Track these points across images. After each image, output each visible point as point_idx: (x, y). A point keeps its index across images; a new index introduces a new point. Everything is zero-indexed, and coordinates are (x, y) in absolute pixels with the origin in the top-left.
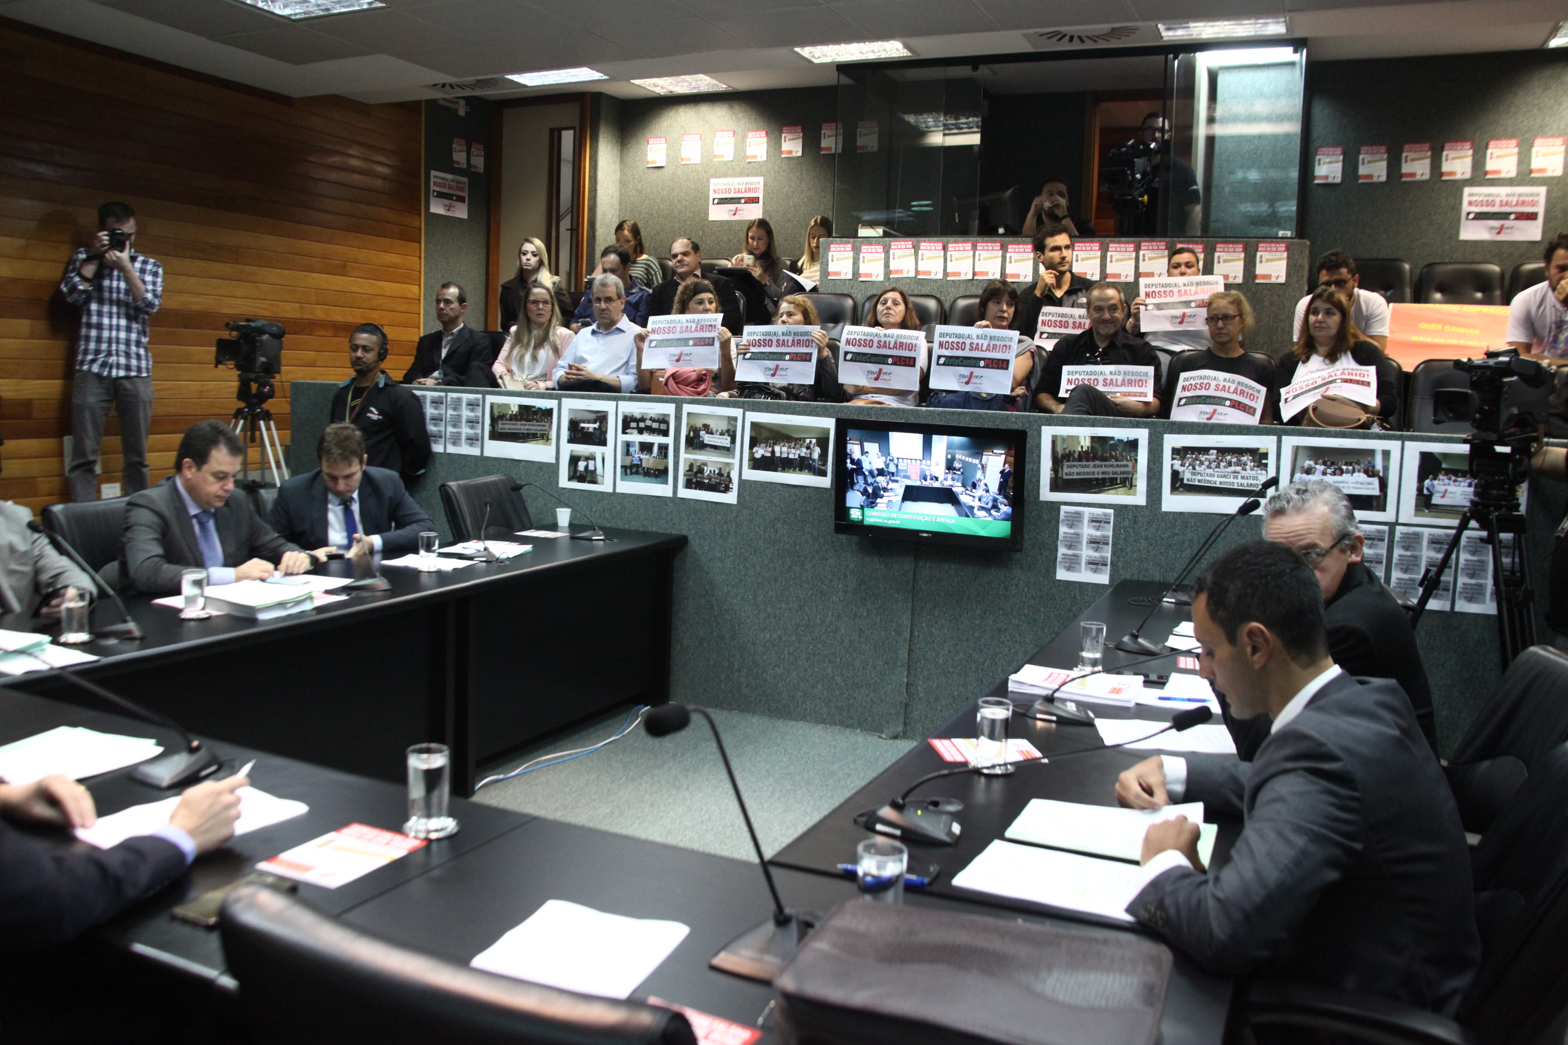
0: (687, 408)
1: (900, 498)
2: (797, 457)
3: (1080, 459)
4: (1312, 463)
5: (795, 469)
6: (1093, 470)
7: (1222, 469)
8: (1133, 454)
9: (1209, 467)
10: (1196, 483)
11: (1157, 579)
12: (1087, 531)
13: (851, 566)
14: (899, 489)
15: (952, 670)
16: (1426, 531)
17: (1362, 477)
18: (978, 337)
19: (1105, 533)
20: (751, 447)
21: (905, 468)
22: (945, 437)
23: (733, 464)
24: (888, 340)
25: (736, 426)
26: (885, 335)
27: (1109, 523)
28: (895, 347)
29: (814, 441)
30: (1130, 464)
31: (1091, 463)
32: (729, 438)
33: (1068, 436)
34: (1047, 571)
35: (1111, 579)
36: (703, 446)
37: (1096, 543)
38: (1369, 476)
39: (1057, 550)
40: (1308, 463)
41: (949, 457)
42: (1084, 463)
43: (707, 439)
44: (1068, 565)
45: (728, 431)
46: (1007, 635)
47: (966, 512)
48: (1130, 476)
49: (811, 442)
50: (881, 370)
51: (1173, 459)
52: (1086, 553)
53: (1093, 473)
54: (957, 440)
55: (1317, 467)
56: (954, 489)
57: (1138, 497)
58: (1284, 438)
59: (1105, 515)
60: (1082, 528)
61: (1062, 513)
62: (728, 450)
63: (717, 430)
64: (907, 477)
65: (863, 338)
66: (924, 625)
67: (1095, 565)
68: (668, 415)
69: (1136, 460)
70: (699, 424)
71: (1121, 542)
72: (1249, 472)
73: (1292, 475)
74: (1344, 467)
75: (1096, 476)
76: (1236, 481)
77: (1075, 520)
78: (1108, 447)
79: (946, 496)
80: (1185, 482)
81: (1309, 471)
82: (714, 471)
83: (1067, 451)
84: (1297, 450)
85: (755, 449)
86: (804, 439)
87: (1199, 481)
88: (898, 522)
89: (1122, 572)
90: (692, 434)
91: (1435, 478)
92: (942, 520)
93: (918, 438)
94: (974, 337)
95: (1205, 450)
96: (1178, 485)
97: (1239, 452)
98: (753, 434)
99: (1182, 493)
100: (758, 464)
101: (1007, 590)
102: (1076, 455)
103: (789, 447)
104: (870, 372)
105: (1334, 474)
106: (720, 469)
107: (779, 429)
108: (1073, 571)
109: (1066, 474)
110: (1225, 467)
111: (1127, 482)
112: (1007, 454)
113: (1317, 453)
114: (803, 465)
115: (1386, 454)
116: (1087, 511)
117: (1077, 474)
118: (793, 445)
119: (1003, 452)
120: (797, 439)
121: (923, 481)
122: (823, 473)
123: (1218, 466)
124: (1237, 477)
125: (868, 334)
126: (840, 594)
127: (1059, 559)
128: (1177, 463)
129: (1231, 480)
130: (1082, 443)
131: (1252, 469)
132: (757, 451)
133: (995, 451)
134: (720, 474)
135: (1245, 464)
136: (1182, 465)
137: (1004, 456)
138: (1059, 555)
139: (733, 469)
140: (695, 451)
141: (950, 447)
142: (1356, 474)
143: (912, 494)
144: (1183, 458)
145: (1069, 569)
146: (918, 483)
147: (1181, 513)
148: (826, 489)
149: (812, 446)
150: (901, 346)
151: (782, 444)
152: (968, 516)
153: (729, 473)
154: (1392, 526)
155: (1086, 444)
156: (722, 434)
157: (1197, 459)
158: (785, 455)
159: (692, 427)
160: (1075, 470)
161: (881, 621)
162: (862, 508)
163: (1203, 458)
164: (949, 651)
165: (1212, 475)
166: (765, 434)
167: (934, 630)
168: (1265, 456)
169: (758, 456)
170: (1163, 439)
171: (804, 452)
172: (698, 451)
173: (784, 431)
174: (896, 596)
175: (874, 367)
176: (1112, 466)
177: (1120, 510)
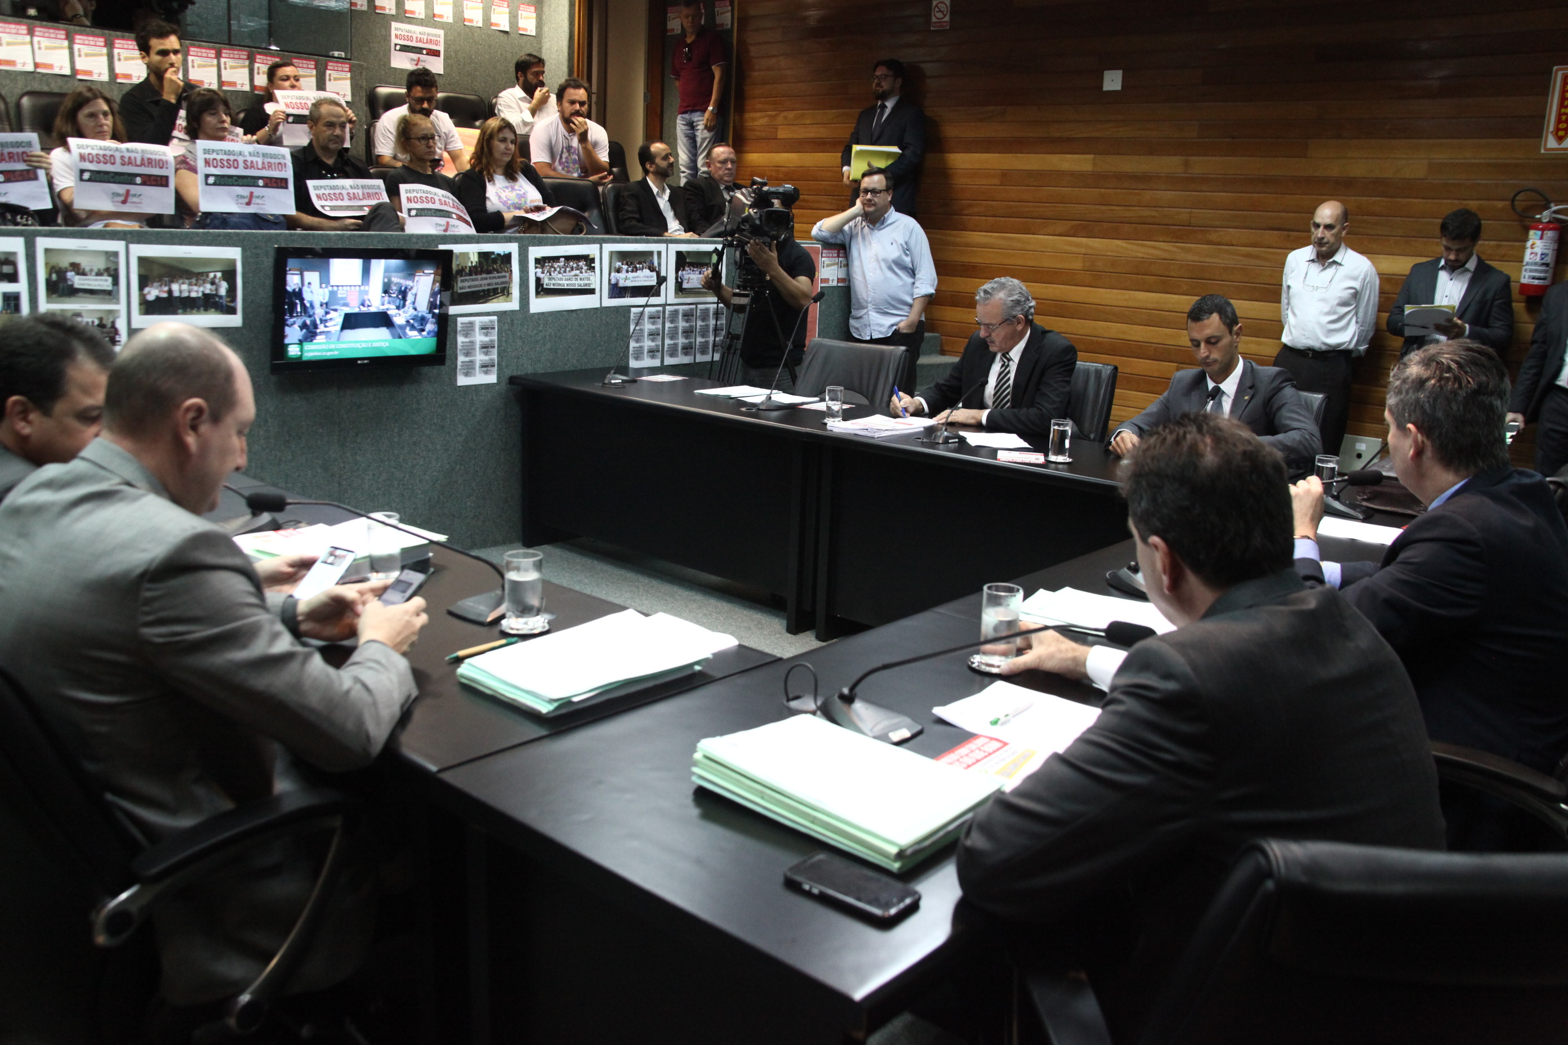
0: (42, 243)
1: (339, 328)
2: (200, 295)
3: (470, 274)
4: (620, 264)
5: (198, 309)
6: (481, 282)
7: (568, 274)
8: (508, 266)
9: (560, 273)
10: (552, 287)
11: (529, 372)
12: (479, 338)
13: (271, 409)
14: (337, 319)
15: (377, 492)
16: (681, 308)
17: (647, 272)
18: (250, 154)
19: (492, 338)
20: (141, 287)
21: (344, 296)
22: (383, 261)
23: (117, 311)
24: (132, 155)
25: (117, 263)
26: (128, 150)
27: (494, 328)
28: (142, 164)
29: (219, 275)
30: (507, 274)
31: (479, 277)
32: (110, 279)
33: (460, 253)
34: (450, 379)
35: (499, 378)
36: (72, 292)
37: (486, 347)
38: (651, 271)
39: (456, 359)
40: (618, 264)
41: (386, 280)
42: (474, 277)
43: (78, 282)
44: (465, 371)
45: (107, 270)
46: (422, 446)
47: (398, 332)
48: (506, 285)
49: (215, 276)
50: (128, 191)
51: (536, 268)
52: (480, 358)
53: (481, 286)
54: (394, 263)
55: (623, 266)
56: (389, 312)
57: (513, 304)
58: (604, 245)
59: (491, 321)
60: (475, 336)
61: (459, 325)
62: (109, 295)
63: (91, 270)
64: (346, 305)
65: (101, 152)
66: (348, 454)
67: (486, 367)
68: (14, 254)
69: (511, 271)
70: (64, 262)
71: (504, 344)
72: (585, 275)
73: (610, 275)
74: (638, 266)
75: (483, 288)
76: (576, 282)
77: (469, 328)
78: (490, 261)
79: (382, 320)
80: (545, 286)
81: (618, 271)
82: (93, 322)
83: (460, 268)
84: (612, 253)
85: (146, 290)
86: (207, 274)
87: (554, 285)
88: (336, 353)
89: (505, 370)
90: (54, 277)
91: (683, 270)
92: (375, 345)
93: (357, 263)
94: (247, 154)
95: (556, 259)
96: (542, 290)
97: (577, 258)
98: (143, 272)
99: (543, 296)
100: (150, 308)
101: (418, 404)
102: (467, 270)
103: (190, 284)
104: (116, 194)
105: (632, 271)
106: (101, 319)
107: (175, 263)
108: (470, 376)
109: (460, 288)
110: (570, 272)
111: (504, 291)
112: (435, 274)
113: (623, 256)
114: (208, 303)
115: (659, 253)
116: (478, 320)
117: (469, 287)
118: (194, 281)
119: (432, 271)
120: (199, 273)
121: (362, 307)
122: (232, 311)
123: (565, 272)
124: (576, 279)
125: (109, 149)
126: (262, 442)
127: (459, 367)
128: (539, 270)
129: (574, 282)
130: (472, 259)
131: (586, 272)
132: (149, 293)
133: (426, 271)
134: (101, 325)
135: (582, 268)
136: (543, 273)
137: (433, 276)
138: (459, 363)
139: (118, 317)
140: (62, 299)
141: (387, 270)
142: (644, 270)
143: (351, 322)
144: (543, 267)
145: (467, 374)
146: (356, 310)
147: (543, 313)
148: (237, 328)
149: (217, 281)
150: (150, 162)
151: (181, 281)
152: (400, 337)
153: (113, 323)
154: (664, 306)
155: (474, 259)
156: (99, 274)
157: (552, 267)
158: (185, 294)
159: (53, 268)
160: (467, 284)
161: (307, 461)
162: (301, 342)
163: (556, 265)
164: (374, 475)
165: (561, 279)
166: (157, 271)
167: (358, 458)
168: (593, 260)
169: (151, 297)
170: (528, 251)
171: (208, 288)
172: (67, 299)
173: (181, 266)
174: (321, 431)
175: (120, 189)
176: (495, 278)
177: (501, 315)
